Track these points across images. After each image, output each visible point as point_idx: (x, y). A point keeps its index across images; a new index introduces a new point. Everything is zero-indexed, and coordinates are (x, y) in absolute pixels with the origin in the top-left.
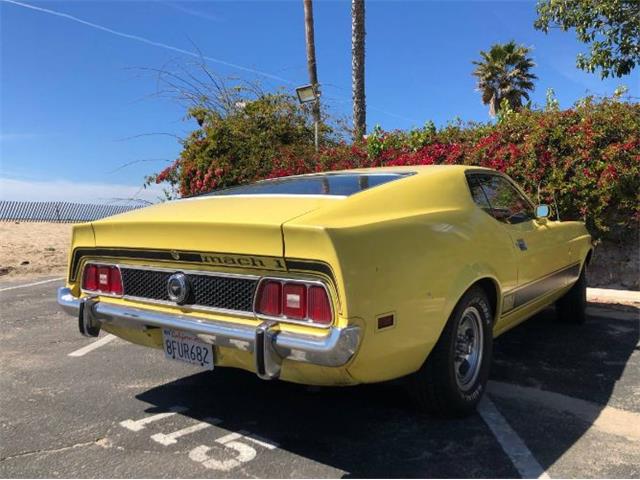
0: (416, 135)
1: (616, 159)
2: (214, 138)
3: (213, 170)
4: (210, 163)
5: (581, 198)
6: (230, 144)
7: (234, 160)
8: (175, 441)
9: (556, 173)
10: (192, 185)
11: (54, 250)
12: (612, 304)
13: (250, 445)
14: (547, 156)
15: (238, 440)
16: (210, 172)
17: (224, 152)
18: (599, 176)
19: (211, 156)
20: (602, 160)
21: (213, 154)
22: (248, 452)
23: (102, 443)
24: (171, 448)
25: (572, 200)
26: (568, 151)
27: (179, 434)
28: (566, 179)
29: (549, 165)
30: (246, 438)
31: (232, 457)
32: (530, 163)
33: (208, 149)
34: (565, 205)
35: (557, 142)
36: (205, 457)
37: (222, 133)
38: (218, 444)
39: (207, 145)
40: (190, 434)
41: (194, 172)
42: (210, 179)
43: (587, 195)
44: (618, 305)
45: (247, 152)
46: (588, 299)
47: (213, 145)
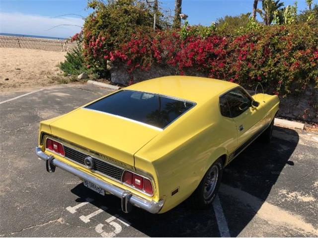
0: (205, 31)
1: (300, 59)
2: (101, 18)
3: (101, 37)
4: (99, 33)
5: (280, 75)
6: (109, 22)
7: (111, 32)
8: (89, 221)
9: (271, 62)
10: (90, 43)
11: (20, 69)
12: (285, 128)
13: (119, 224)
14: (268, 52)
15: (114, 221)
16: (99, 38)
17: (106, 26)
18: (290, 66)
19: (99, 29)
20: (293, 58)
21: (100, 28)
22: (119, 228)
23: (60, 220)
24: (88, 225)
25: (276, 76)
26: (279, 50)
27: (90, 216)
28: (275, 65)
29: (268, 56)
30: (118, 219)
31: (112, 231)
32: (259, 54)
33: (98, 25)
34: (273, 77)
35: (274, 45)
36: (102, 231)
37: (105, 16)
38: (107, 223)
39: (97, 22)
40: (95, 216)
41: (91, 37)
42: (99, 42)
43: (284, 74)
44: (288, 129)
45: (118, 28)
46: (274, 125)
47: (101, 22)
